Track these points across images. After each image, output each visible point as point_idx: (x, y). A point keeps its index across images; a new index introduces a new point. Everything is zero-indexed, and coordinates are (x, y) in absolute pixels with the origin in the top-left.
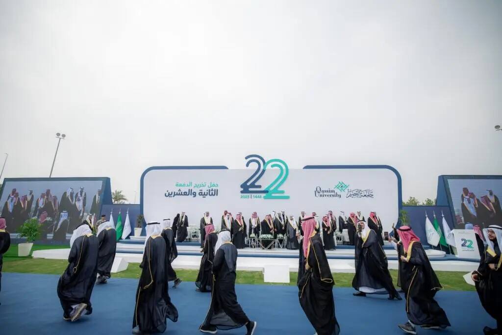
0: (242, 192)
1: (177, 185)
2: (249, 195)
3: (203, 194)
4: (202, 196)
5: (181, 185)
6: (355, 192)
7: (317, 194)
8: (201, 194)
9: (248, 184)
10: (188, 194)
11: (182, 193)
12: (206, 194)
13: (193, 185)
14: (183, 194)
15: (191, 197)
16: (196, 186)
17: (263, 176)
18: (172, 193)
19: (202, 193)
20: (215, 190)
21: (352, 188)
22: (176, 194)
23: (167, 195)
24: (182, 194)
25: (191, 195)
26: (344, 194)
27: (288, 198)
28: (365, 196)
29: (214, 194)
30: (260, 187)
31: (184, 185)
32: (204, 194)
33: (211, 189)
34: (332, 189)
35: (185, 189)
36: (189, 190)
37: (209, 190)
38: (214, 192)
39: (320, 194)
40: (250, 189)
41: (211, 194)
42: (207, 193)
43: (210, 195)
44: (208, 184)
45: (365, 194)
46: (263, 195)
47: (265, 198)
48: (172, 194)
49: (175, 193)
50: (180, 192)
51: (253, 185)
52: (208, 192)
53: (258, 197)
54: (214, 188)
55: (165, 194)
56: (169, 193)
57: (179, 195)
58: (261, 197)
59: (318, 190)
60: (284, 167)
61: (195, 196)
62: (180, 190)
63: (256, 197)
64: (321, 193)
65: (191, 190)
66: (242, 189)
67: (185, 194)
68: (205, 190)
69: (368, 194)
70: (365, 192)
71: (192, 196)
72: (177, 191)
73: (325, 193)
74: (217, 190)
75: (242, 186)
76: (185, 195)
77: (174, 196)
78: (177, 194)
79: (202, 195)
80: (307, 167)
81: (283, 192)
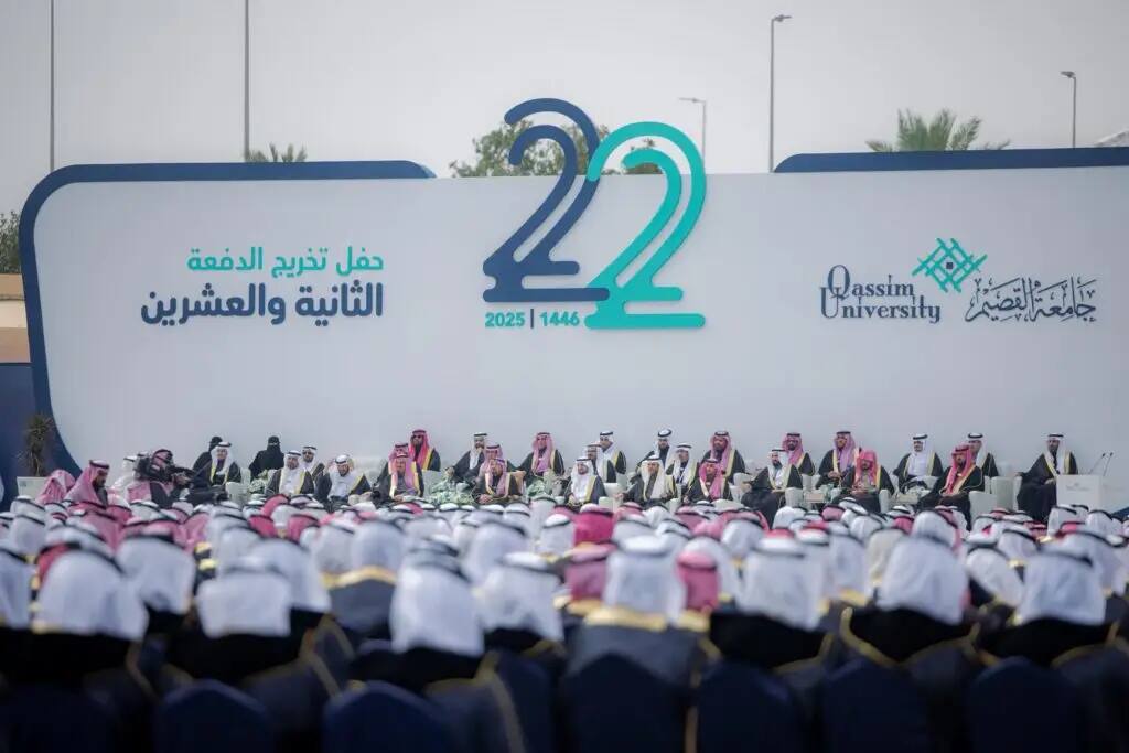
0: (490, 296)
1: (194, 264)
2: (522, 308)
3: (317, 307)
4: (313, 319)
5: (211, 265)
6: (1007, 292)
7: (831, 302)
8: (306, 307)
9: (521, 254)
10: (246, 307)
11: (218, 301)
12: (329, 307)
13: (270, 262)
14: (225, 307)
15: (261, 323)
16: (283, 267)
17: (588, 215)
18: (173, 302)
19: (310, 301)
20: (369, 286)
21: (993, 272)
22: (192, 307)
23: (152, 314)
24: (218, 311)
25: (262, 312)
26: (954, 304)
27: (696, 322)
28: (1056, 310)
29: (363, 307)
30: (571, 268)
31: (225, 265)
32: (323, 311)
33: (350, 285)
34: (902, 278)
35: (232, 285)
36: (252, 287)
37: (344, 287)
38: (363, 297)
39: (846, 303)
40: (531, 282)
41: (351, 307)
42: (335, 301)
43: (346, 312)
44: (337, 257)
45: (1058, 302)
46: (586, 309)
47: (592, 322)
48: (173, 310)
49: (186, 301)
50: (212, 300)
51: (540, 262)
52: (338, 296)
53: (565, 320)
54: (365, 277)
55: (145, 310)
56: (160, 304)
57: (208, 312)
58: (572, 321)
59: (839, 281)
60: (684, 168)
61: (280, 317)
62: (208, 291)
63: (555, 320)
64: (852, 301)
65: (262, 287)
66: (491, 283)
67: (235, 308)
68: (323, 291)
69: (1069, 303)
70: (1058, 291)
71: (269, 317)
72: (195, 296)
73: (868, 301)
74: (380, 287)
75: (490, 267)
76: (232, 312)
77: (183, 321)
78: (197, 311)
79: (311, 312)
80: (799, 164)
81: (676, 294)
